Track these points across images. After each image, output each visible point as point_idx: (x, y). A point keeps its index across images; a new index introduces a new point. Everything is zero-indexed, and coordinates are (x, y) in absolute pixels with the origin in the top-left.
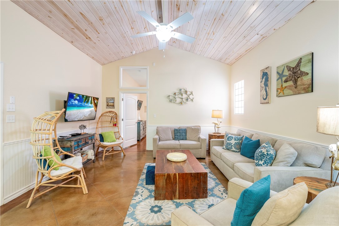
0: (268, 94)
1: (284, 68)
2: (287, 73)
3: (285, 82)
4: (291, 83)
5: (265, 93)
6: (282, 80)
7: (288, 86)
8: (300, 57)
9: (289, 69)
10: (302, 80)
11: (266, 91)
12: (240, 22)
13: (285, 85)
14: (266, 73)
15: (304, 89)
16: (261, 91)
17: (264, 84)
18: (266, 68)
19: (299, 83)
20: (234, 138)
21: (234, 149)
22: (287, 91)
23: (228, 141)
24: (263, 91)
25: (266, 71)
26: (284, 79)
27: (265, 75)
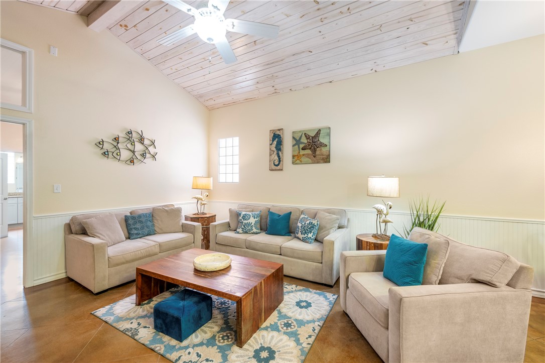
0: (281, 160)
1: (302, 135)
2: (304, 140)
3: (302, 149)
4: (308, 152)
5: (276, 157)
6: (299, 147)
7: (306, 154)
8: (319, 128)
9: (307, 137)
10: (321, 150)
11: (279, 156)
12: (267, 63)
13: (302, 152)
14: (279, 135)
15: (323, 159)
16: (270, 155)
17: (276, 148)
18: (279, 130)
19: (318, 153)
20: (251, 216)
21: (255, 230)
22: (304, 159)
23: (244, 222)
24: (273, 156)
25: (278, 133)
26: (302, 146)
27: (277, 138)
